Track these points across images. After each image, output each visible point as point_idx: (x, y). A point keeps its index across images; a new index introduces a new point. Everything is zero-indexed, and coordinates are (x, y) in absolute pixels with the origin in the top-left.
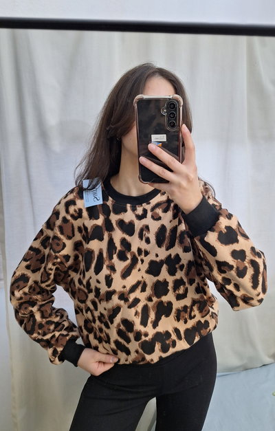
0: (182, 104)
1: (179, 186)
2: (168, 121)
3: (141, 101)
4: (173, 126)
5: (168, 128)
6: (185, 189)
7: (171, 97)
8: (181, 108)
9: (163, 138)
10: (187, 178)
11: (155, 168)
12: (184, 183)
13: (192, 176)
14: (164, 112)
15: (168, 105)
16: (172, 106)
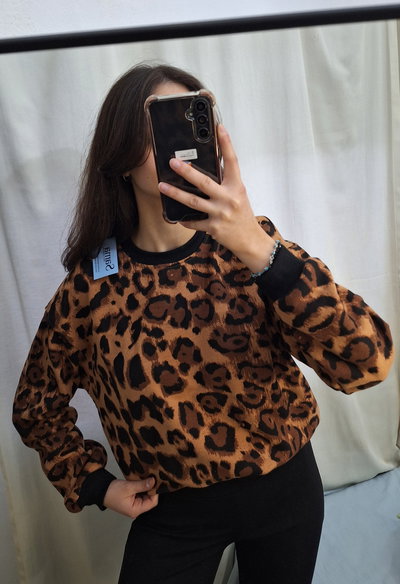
2: (198, 129)
4: (203, 134)
5: (199, 140)
6: (229, 221)
7: (198, 94)
8: (212, 109)
9: (192, 154)
10: (231, 205)
11: (184, 197)
12: (228, 213)
13: (238, 201)
14: (190, 117)
15: (194, 106)
16: (201, 107)
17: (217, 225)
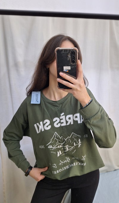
0: (78, 52)
1: (77, 90)
2: (72, 60)
3: (58, 51)
4: (73, 62)
5: (71, 63)
7: (73, 49)
8: (77, 54)
9: (69, 68)
14: (69, 56)
15: (71, 52)
16: (73, 53)
17: (75, 92)
